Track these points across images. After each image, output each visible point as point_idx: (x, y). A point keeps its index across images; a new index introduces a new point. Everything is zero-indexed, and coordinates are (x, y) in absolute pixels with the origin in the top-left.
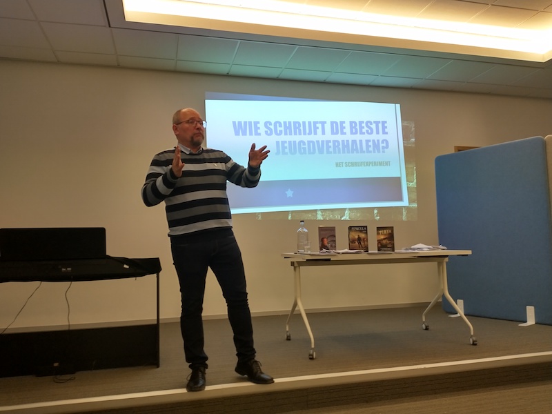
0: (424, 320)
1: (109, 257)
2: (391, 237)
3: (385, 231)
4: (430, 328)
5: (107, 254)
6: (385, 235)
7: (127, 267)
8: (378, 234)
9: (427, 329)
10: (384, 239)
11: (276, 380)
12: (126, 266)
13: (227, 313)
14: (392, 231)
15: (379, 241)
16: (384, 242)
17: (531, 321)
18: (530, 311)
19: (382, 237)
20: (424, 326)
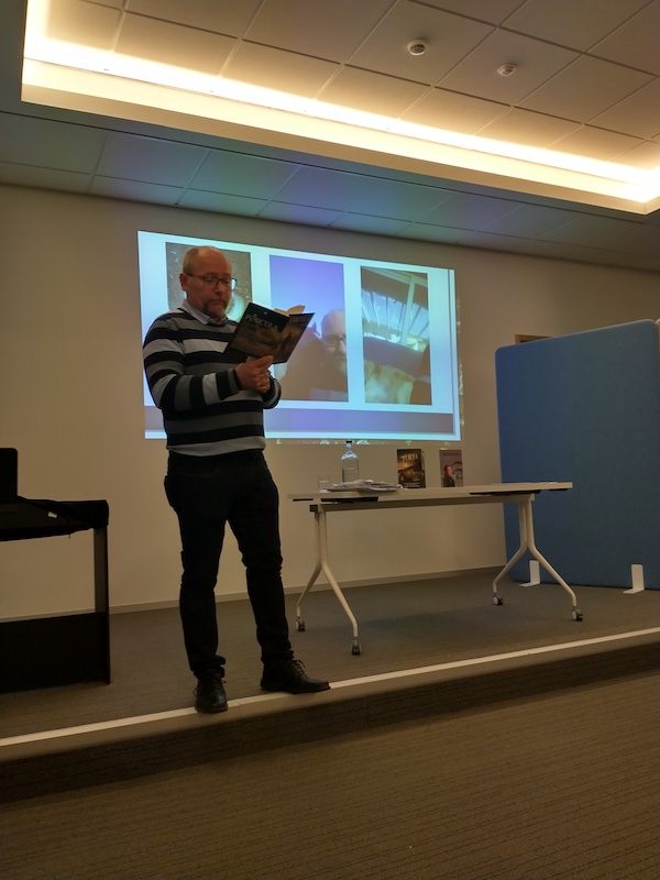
0: (495, 591)
1: (23, 500)
2: (418, 465)
3: (410, 456)
4: (505, 602)
5: (19, 494)
6: (409, 462)
7: (55, 516)
8: (400, 460)
9: (500, 603)
10: (409, 468)
11: (332, 685)
12: (51, 515)
13: (246, 591)
14: (420, 456)
15: (401, 472)
16: (409, 473)
17: (638, 586)
18: (637, 571)
19: (406, 465)
20: (496, 600)
